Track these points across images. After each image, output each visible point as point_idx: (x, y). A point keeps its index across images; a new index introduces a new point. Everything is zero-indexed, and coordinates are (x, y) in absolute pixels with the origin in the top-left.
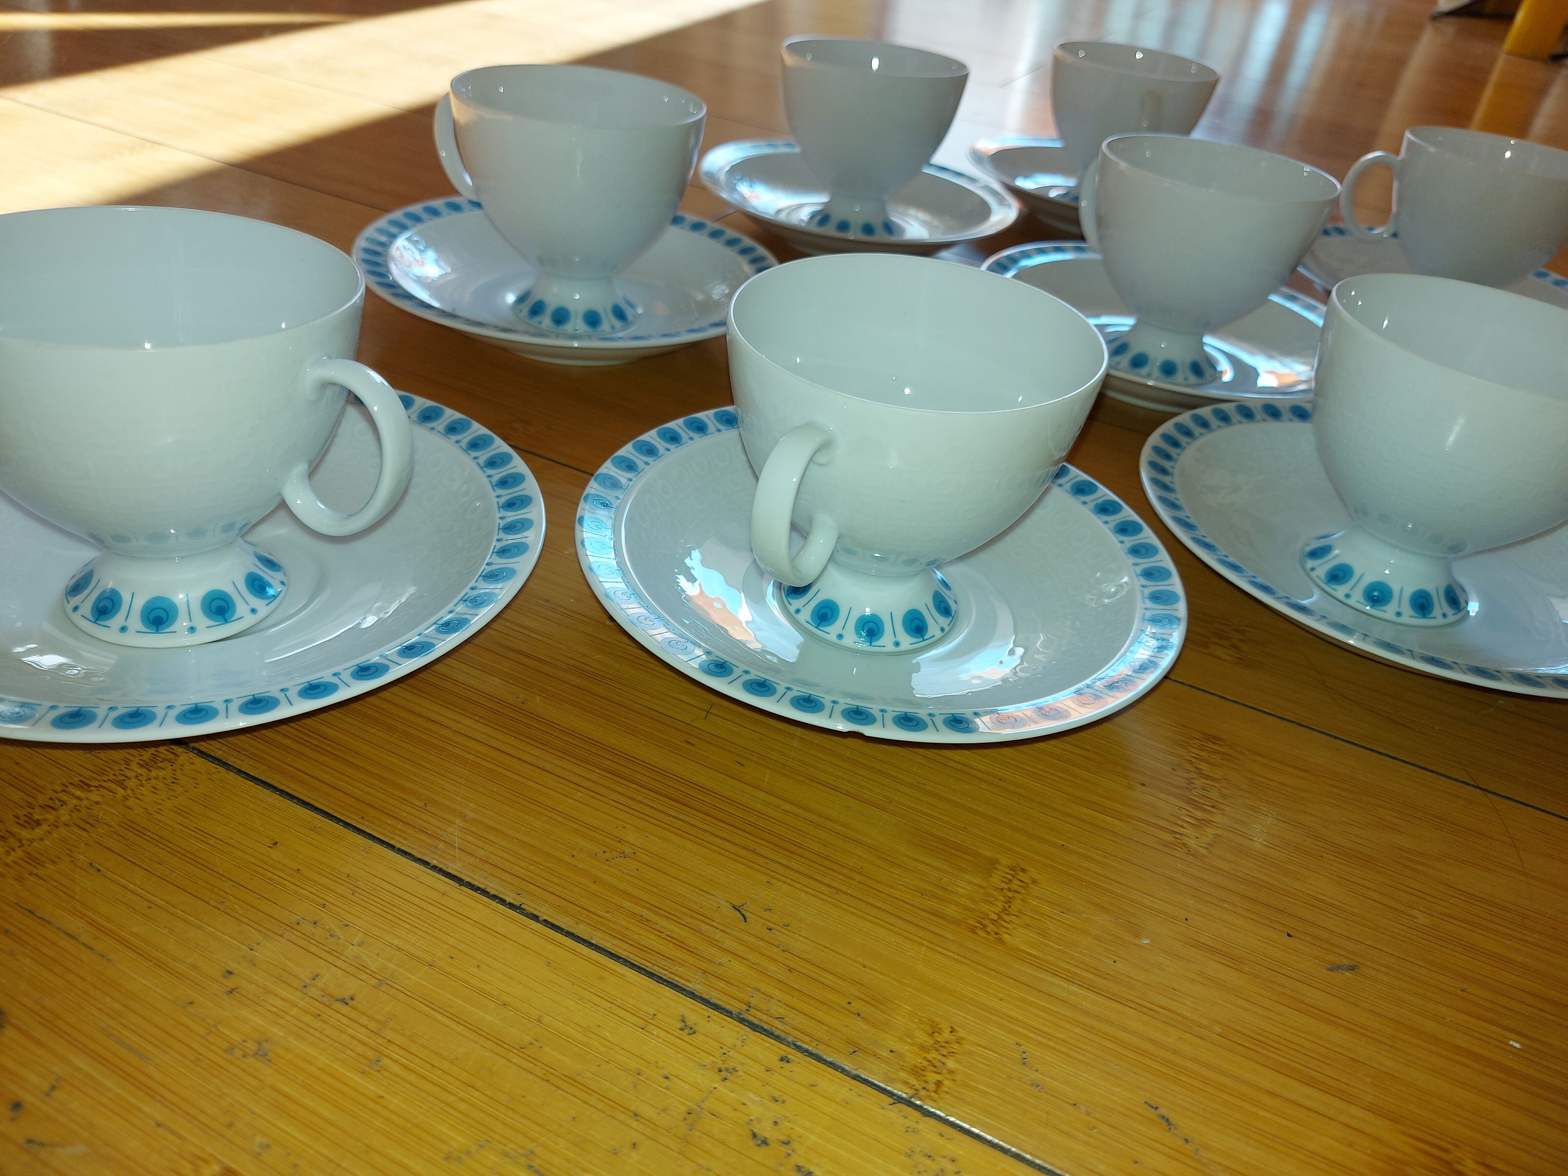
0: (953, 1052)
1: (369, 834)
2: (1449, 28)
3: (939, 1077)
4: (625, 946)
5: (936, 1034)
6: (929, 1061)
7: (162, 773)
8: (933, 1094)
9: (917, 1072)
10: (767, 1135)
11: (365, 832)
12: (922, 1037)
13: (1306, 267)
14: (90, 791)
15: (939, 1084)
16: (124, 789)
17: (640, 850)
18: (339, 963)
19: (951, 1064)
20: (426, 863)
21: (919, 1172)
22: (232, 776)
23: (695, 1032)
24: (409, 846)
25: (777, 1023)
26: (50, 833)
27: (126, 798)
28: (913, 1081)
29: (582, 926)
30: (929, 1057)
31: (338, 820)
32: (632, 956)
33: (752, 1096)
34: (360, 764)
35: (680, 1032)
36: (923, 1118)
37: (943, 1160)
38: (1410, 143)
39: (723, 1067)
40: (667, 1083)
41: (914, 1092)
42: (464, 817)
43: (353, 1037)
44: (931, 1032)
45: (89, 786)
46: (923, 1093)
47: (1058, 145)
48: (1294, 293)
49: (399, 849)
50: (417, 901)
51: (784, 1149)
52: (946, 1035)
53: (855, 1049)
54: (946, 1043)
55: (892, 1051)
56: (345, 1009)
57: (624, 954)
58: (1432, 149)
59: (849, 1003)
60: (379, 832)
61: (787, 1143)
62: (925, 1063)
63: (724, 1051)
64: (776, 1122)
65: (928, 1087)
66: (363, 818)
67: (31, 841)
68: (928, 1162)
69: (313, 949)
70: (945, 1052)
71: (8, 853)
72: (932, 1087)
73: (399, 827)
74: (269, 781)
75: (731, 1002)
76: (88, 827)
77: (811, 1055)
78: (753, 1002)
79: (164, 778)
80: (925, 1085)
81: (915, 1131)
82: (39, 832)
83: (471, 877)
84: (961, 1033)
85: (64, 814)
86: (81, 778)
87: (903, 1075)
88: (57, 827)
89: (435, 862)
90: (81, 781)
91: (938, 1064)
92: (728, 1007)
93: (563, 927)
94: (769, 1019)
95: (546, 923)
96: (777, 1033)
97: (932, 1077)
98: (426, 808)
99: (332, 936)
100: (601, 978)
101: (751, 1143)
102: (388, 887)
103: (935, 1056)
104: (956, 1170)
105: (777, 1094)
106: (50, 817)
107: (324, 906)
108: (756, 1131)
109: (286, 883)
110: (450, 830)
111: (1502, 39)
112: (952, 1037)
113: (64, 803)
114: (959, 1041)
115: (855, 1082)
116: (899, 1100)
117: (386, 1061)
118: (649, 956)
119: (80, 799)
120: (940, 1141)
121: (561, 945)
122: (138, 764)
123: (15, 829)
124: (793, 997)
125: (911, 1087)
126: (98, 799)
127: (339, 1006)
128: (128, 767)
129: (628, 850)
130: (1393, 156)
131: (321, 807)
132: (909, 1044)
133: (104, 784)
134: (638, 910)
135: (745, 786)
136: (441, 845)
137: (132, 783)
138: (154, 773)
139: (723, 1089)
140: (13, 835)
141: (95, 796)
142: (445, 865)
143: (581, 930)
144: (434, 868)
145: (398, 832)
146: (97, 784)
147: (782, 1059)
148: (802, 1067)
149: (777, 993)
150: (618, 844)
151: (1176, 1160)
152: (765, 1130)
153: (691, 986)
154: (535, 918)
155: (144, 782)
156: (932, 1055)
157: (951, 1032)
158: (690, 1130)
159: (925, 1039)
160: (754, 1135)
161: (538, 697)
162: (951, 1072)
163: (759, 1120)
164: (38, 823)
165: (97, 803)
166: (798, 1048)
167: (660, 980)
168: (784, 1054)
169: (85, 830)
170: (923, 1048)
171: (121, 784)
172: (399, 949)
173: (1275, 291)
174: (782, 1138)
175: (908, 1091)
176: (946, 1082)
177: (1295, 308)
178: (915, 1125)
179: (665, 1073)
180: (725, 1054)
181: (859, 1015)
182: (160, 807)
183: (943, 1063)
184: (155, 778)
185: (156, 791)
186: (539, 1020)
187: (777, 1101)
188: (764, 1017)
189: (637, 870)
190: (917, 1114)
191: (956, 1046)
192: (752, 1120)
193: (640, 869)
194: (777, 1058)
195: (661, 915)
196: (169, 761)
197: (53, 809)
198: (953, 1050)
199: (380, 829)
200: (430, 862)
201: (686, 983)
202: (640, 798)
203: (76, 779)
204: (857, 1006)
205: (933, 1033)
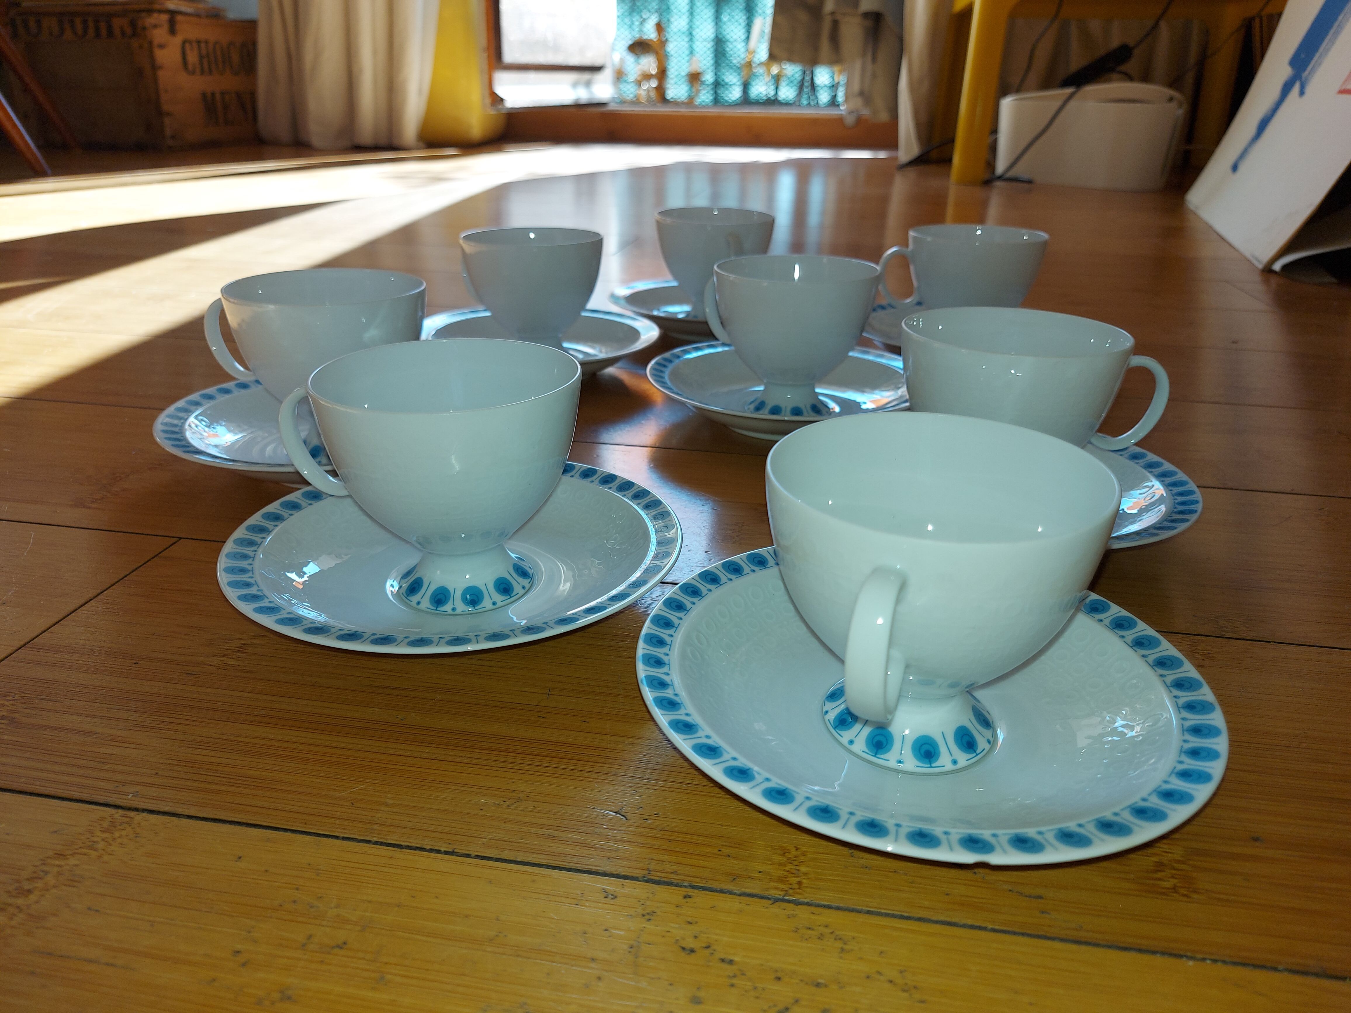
0: (802, 862)
1: (314, 833)
2: (912, 173)
3: (798, 879)
4: (543, 856)
5: (787, 854)
6: (788, 871)
7: (124, 833)
8: (798, 890)
9: (781, 880)
10: (692, 946)
11: (311, 833)
12: (777, 858)
13: (867, 332)
14: (67, 859)
15: (800, 883)
16: (95, 850)
17: (531, 794)
18: (324, 923)
19: (803, 869)
20: (368, 842)
21: (806, 940)
22: (184, 821)
23: (616, 897)
24: (351, 834)
25: (673, 876)
26: (42, 896)
27: (100, 857)
28: (781, 886)
29: (506, 852)
30: (787, 868)
31: (286, 830)
32: (551, 862)
33: (672, 925)
34: (289, 789)
35: (605, 899)
36: (796, 907)
37: (819, 928)
38: (915, 238)
39: (645, 913)
40: (607, 933)
41: (785, 892)
42: (387, 805)
43: (357, 968)
44: (782, 853)
45: (65, 855)
46: (791, 891)
47: (675, 284)
48: (866, 349)
49: (343, 837)
50: (371, 867)
51: (707, 952)
52: (794, 852)
53: (734, 878)
54: (795, 857)
55: (760, 872)
56: (342, 952)
57: (544, 862)
58: (929, 239)
59: (720, 851)
60: (323, 830)
61: (708, 947)
62: (786, 873)
63: (642, 903)
64: (696, 937)
65: (793, 887)
66: (306, 824)
67: (28, 906)
68: (810, 932)
69: (300, 919)
70: (796, 863)
71: (11, 919)
72: (796, 886)
73: (338, 822)
74: (217, 817)
75: (635, 872)
76: (75, 884)
77: (705, 889)
78: (651, 867)
79: (127, 836)
80: (791, 887)
81: (794, 916)
82: (33, 898)
83: (407, 842)
84: (804, 849)
85: (50, 879)
86: (55, 852)
87: (774, 884)
88: (48, 890)
89: (375, 839)
90: (56, 854)
91: (794, 872)
92: (634, 875)
93: (492, 856)
94: (667, 874)
95: (477, 857)
96: (676, 881)
97: (794, 880)
98: (354, 806)
99: (312, 907)
100: (534, 881)
101: (683, 954)
102: (343, 864)
103: (791, 867)
104: (831, 931)
105: (689, 919)
106: (40, 884)
107: (297, 889)
108: (684, 946)
109: (260, 881)
110: (379, 815)
111: (948, 175)
112: (798, 853)
113: (46, 873)
114: (804, 854)
115: (741, 898)
116: (777, 900)
117: (389, 977)
118: (564, 858)
119: (60, 866)
120: (813, 917)
121: (494, 868)
122: (101, 831)
123: (11, 901)
124: (678, 857)
125: (782, 890)
126: (77, 862)
127: (337, 951)
128: (93, 835)
129: (521, 796)
130: (904, 249)
131: (268, 824)
132: (771, 864)
133: (77, 851)
134: (545, 831)
135: (593, 735)
136: (376, 827)
137: (101, 845)
138: (117, 834)
139: (649, 926)
140: (9, 905)
141: (72, 861)
142: (384, 839)
143: (506, 855)
144: (376, 843)
145: (338, 826)
146: (71, 852)
147: (685, 897)
148: (700, 898)
149: (666, 858)
150: (513, 794)
151: (972, 886)
152: (690, 943)
153: (602, 869)
154: (468, 856)
155: (111, 842)
156: (789, 867)
157: (796, 850)
158: (636, 958)
159: (780, 858)
160: (683, 949)
161: (413, 714)
162: (805, 874)
163: (684, 939)
164: (30, 891)
165: (77, 865)
166: (693, 887)
167: (578, 871)
168: (685, 893)
169: (74, 886)
170: (781, 864)
171: (92, 848)
172: (370, 902)
173: (853, 350)
174: (704, 945)
175: (780, 893)
176: (804, 881)
177: (870, 358)
178: (792, 912)
179: (604, 928)
180: (643, 904)
181: (729, 856)
182: (133, 856)
183: (798, 870)
184: (119, 837)
185: (123, 846)
186: (498, 919)
187: (691, 923)
188: (663, 875)
189: (534, 806)
190: (791, 905)
191: (803, 858)
192: (678, 940)
193: (535, 806)
194: (681, 897)
195: (563, 831)
196: (126, 823)
197: (40, 878)
198: (801, 861)
199: (322, 828)
200: (371, 840)
201: (598, 868)
202: (518, 761)
203: (51, 853)
204: (725, 851)
205: (784, 853)
